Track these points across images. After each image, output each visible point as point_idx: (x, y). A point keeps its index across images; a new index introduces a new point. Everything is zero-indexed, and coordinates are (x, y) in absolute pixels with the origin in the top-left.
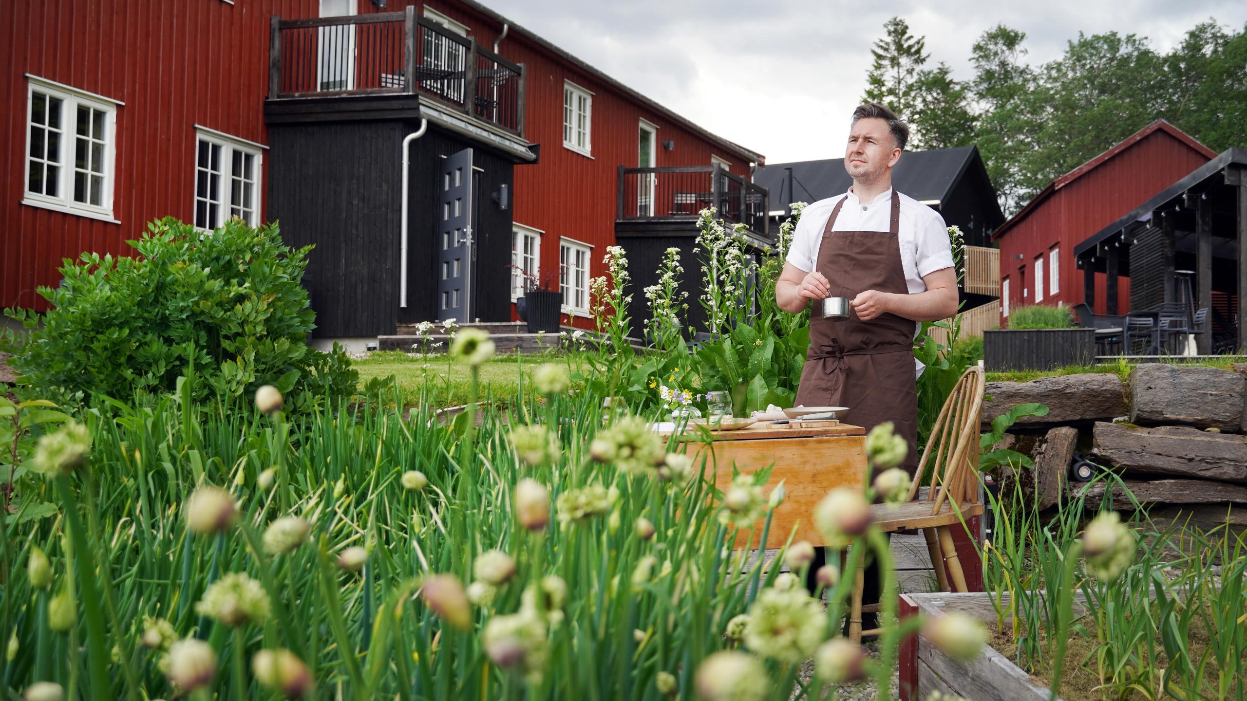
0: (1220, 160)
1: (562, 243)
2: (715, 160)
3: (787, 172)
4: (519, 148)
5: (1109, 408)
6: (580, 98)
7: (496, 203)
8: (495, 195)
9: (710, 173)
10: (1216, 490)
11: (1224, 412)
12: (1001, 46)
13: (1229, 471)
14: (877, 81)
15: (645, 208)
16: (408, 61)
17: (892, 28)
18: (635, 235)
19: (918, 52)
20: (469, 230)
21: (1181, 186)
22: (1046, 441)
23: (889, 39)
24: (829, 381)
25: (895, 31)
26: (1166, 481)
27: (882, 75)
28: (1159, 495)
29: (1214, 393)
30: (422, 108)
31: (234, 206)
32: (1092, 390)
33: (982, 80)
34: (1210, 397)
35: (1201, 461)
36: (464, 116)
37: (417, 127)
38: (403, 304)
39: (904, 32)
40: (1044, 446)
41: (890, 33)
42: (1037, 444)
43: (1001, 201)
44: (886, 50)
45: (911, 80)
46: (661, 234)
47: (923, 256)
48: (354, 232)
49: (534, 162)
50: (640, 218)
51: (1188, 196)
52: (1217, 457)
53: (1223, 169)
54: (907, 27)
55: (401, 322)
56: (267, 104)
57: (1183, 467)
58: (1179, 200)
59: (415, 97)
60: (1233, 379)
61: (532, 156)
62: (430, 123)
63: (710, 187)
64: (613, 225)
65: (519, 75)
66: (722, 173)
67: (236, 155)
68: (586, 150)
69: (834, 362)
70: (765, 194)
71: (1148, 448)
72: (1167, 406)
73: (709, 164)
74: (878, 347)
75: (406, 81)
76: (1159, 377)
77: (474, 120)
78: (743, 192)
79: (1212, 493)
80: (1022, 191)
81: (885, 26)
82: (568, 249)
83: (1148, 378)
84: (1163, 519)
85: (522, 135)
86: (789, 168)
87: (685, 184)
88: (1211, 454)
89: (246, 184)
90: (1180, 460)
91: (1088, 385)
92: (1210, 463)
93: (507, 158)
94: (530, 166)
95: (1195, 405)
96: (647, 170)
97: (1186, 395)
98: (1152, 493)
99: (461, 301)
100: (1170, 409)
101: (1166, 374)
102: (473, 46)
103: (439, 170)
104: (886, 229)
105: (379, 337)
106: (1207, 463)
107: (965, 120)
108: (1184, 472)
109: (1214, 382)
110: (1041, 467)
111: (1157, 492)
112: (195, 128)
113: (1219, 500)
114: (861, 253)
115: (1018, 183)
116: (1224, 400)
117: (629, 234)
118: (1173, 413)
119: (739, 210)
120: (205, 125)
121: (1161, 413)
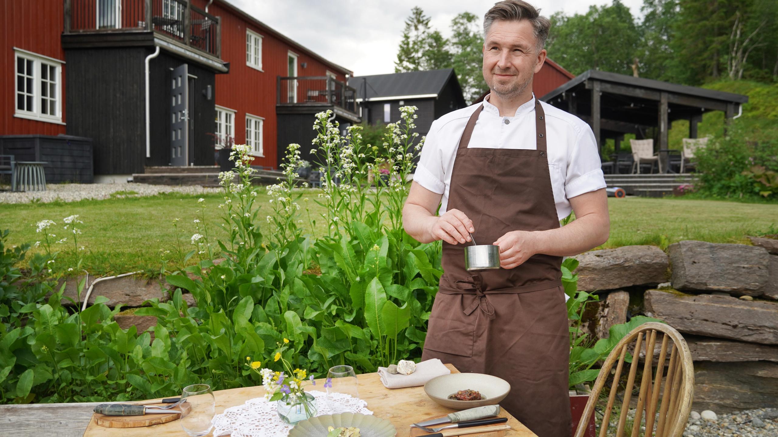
0: (583, 76)
1: (247, 117)
2: (328, 73)
3: (363, 80)
4: (218, 64)
5: (655, 276)
6: (255, 39)
7: (205, 96)
8: (204, 91)
9: (326, 80)
10: (754, 352)
11: (754, 283)
12: (465, 21)
13: (769, 337)
14: (407, 37)
15: (292, 98)
16: (147, 12)
17: (415, 11)
18: (287, 112)
19: (427, 24)
20: (186, 112)
21: (561, 89)
22: (608, 306)
23: (413, 16)
24: (470, 324)
25: (417, 13)
26: (713, 343)
27: (408, 33)
28: (706, 354)
29: (746, 266)
30: (156, 40)
31: (44, 97)
32: (646, 263)
33: (455, 36)
34: (744, 270)
35: (743, 328)
36: (183, 46)
37: (153, 51)
38: (148, 155)
39: (420, 14)
40: (606, 310)
41: (414, 13)
42: (601, 308)
43: (465, 95)
44: (412, 22)
45: (423, 36)
46: (300, 112)
47: (575, 176)
48: (118, 112)
49: (227, 73)
50: (289, 103)
51: (566, 95)
52: (758, 325)
53: (585, 81)
54: (422, 11)
55: (147, 165)
56: (63, 37)
57: (730, 334)
58: (560, 96)
59: (151, 33)
60: (760, 254)
61: (225, 69)
62: (162, 50)
63: (326, 87)
64: (275, 108)
65: (217, 23)
66: (332, 79)
67: (44, 67)
68: (259, 67)
69: (474, 299)
70: (354, 91)
71: (696, 315)
72: (710, 278)
73: (325, 75)
74: (527, 285)
75: (146, 24)
76: (700, 253)
77: (190, 48)
78: (343, 90)
79: (751, 354)
80: (474, 90)
81: (412, 10)
82: (250, 120)
83: (691, 253)
84: (705, 372)
85: (220, 57)
86: (365, 78)
87: (314, 86)
88: (752, 321)
89: (51, 84)
90: (724, 326)
91: (642, 259)
92: (752, 330)
93: (210, 71)
94: (225, 75)
95: (731, 277)
96: (292, 78)
97: (724, 268)
98: (700, 352)
99: (182, 153)
100: (712, 281)
101: (706, 250)
102: (188, 5)
103: (170, 77)
104: (532, 145)
105: (134, 175)
106: (749, 329)
107: (447, 56)
108: (730, 337)
109: (746, 256)
110: (605, 329)
111: (704, 352)
112: (14, 50)
113: (757, 359)
114: (505, 174)
115: (472, 86)
116: (754, 272)
117: (284, 112)
118: (715, 284)
119: (341, 99)
120: (21, 48)
121: (705, 284)
